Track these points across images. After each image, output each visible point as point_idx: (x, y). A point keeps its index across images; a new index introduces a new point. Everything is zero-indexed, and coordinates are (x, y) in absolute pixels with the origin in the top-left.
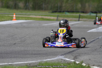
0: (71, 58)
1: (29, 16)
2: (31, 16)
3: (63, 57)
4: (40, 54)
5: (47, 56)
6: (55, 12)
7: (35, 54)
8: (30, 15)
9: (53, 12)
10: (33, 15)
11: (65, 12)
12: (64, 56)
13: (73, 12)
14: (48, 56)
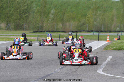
1: (9, 37)
6: (37, 32)
8: (11, 36)
9: (34, 32)
10: (13, 35)
11: (46, 32)
13: (53, 31)
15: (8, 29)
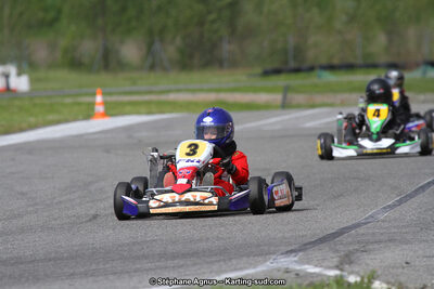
0: (326, 263)
1: (163, 97)
2: (172, 97)
3: (296, 259)
4: (195, 254)
5: (224, 260)
6: (277, 72)
7: (174, 256)
8: (169, 91)
9: (266, 73)
10: (178, 91)
11: (317, 72)
12: (301, 254)
13: (349, 67)
14: (230, 259)
15: (152, 67)
